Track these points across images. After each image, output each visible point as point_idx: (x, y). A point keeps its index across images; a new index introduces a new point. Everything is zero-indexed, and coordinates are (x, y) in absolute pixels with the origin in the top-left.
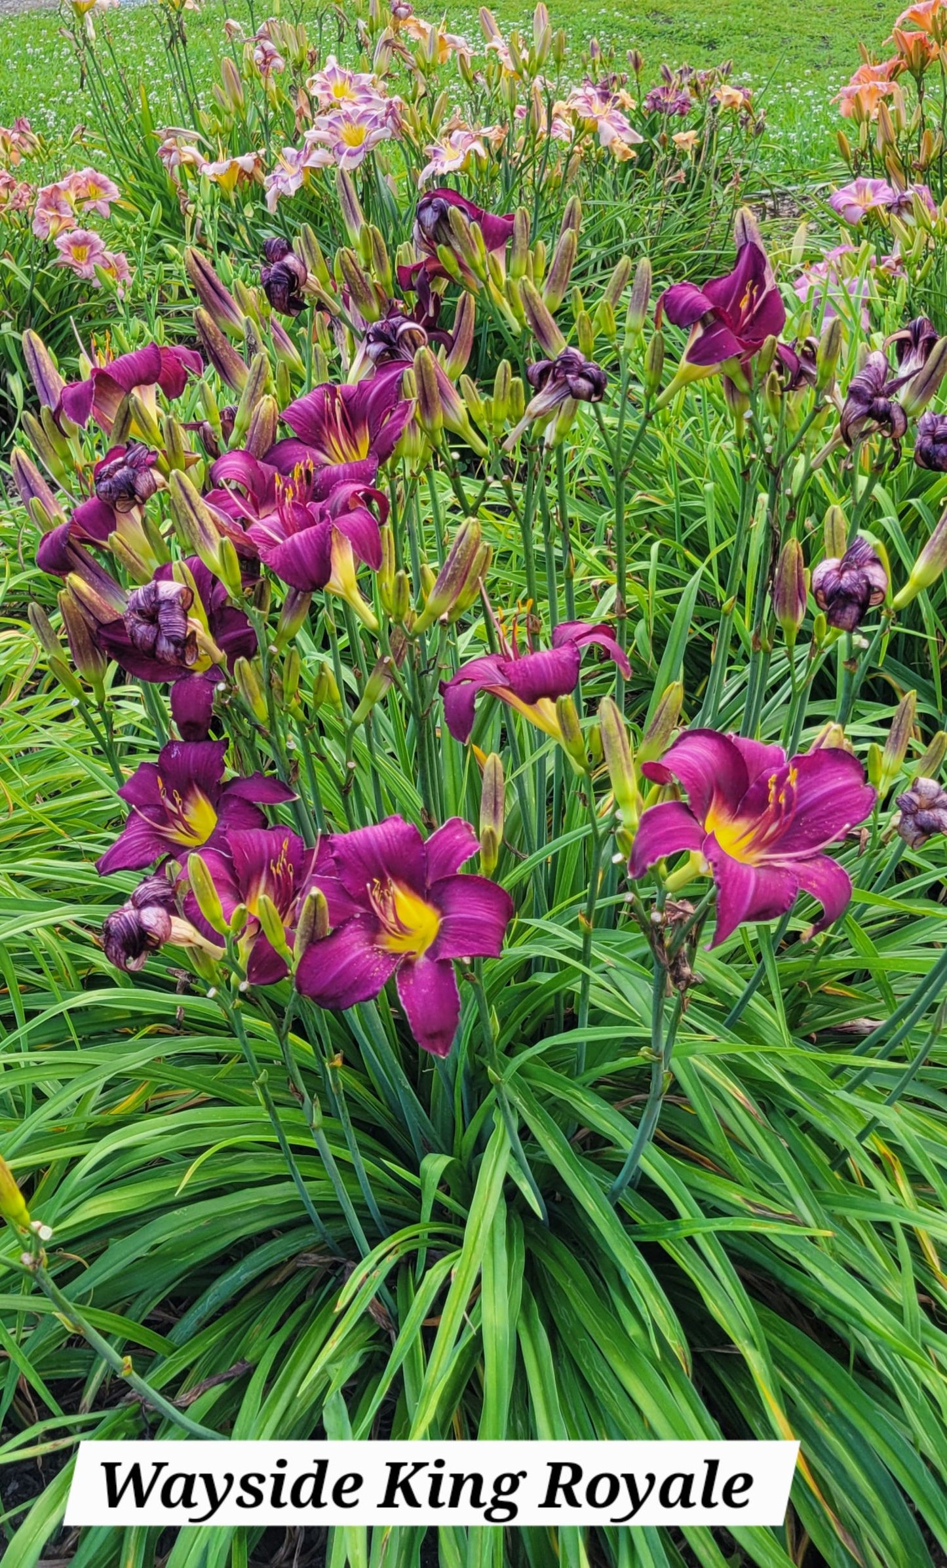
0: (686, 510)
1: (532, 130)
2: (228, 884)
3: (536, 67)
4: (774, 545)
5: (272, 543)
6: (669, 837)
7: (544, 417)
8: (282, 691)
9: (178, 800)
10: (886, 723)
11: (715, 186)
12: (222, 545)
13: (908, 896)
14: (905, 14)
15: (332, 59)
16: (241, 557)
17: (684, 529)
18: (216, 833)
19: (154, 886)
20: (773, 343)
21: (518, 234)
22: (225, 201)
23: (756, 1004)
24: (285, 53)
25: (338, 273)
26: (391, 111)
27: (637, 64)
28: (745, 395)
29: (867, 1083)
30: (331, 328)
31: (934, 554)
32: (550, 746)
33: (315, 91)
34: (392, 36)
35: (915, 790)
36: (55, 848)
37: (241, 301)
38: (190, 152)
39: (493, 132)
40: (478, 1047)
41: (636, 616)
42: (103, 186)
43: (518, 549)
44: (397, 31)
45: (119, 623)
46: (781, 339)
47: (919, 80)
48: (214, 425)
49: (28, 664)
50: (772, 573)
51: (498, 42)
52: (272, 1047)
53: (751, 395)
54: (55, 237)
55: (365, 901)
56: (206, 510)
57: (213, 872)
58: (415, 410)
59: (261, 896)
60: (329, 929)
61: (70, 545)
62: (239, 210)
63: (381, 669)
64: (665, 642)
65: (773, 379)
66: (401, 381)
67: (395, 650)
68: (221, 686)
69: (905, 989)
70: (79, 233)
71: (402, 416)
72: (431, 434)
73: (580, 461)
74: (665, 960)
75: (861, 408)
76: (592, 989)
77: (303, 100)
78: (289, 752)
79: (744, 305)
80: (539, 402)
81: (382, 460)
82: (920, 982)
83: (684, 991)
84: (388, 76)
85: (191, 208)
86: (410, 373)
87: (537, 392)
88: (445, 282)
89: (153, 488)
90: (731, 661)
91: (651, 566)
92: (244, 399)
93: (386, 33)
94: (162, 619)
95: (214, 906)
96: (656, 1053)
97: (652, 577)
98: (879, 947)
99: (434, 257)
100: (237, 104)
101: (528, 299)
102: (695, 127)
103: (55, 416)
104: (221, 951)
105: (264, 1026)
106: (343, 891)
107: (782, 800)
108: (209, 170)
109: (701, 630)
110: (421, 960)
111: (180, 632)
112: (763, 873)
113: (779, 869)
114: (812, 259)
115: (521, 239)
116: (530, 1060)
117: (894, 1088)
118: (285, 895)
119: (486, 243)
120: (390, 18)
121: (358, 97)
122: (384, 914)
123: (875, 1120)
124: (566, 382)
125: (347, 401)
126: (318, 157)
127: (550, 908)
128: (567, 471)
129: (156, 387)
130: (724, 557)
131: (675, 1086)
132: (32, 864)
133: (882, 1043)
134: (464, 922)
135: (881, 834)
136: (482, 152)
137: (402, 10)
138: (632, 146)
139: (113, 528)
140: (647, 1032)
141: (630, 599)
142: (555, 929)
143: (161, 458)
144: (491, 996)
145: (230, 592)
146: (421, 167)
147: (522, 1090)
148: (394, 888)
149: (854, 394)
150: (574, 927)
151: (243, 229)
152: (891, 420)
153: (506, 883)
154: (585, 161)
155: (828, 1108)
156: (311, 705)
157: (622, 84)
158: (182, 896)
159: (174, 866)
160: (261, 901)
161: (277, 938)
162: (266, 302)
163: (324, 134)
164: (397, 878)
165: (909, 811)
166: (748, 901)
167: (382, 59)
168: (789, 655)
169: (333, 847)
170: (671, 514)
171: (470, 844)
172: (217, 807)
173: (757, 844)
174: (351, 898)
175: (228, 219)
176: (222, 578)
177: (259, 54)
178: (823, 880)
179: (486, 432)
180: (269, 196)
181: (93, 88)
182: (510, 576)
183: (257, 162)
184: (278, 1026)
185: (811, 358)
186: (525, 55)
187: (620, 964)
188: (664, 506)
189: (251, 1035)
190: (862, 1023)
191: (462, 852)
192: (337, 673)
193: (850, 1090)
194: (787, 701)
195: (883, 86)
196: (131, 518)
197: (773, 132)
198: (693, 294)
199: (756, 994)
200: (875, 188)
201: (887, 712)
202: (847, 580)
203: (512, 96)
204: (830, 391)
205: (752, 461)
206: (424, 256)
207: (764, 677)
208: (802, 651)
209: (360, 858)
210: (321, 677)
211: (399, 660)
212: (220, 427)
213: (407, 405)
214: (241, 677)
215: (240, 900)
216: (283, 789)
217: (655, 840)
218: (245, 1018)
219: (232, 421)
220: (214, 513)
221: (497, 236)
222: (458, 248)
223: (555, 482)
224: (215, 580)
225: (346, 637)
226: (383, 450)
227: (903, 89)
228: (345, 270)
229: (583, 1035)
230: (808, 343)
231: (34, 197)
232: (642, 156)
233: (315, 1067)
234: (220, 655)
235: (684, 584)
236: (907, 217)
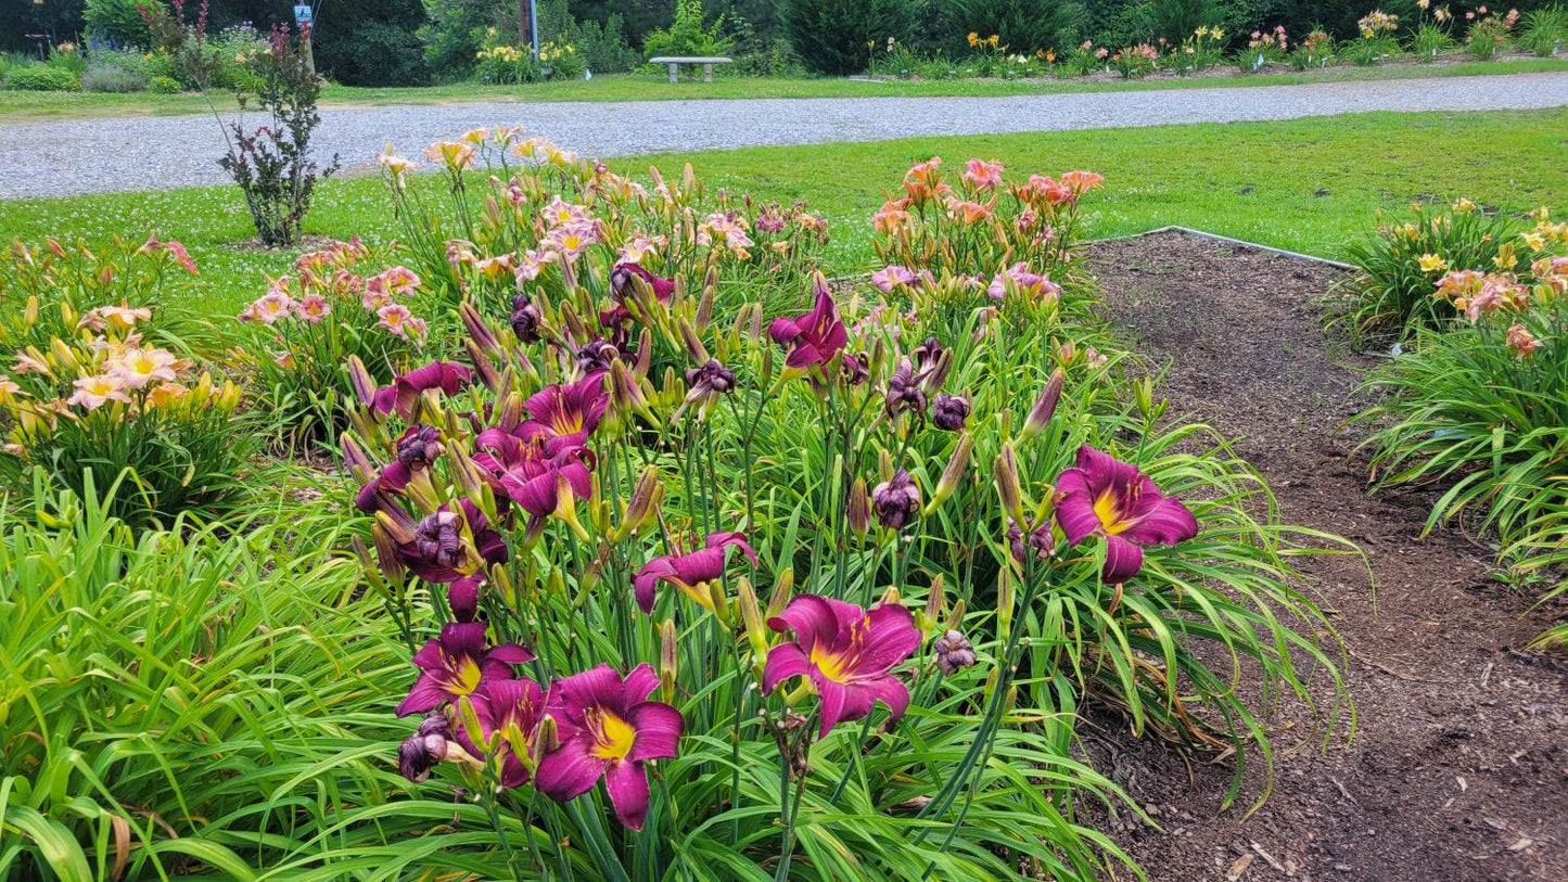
0: (791, 468)
1: (685, 238)
2: (488, 718)
3: (686, 201)
4: (847, 482)
5: (517, 486)
6: (786, 666)
7: (697, 402)
8: (525, 587)
9: (454, 662)
10: (925, 598)
11: (801, 274)
12: (483, 488)
13: (945, 711)
14: (910, 172)
15: (558, 197)
16: (497, 497)
17: (790, 480)
18: (480, 684)
19: (432, 721)
20: (841, 353)
21: (677, 290)
22: (489, 284)
23: (850, 787)
24: (528, 194)
25: (561, 317)
26: (596, 228)
27: (748, 203)
28: (825, 386)
29: (926, 840)
30: (557, 356)
31: (948, 479)
32: (707, 614)
33: (547, 216)
34: (595, 183)
35: (946, 638)
36: (372, 706)
37: (498, 337)
38: (467, 254)
39: (660, 240)
40: (664, 829)
41: (761, 535)
42: (409, 277)
43: (684, 497)
44: (599, 181)
45: (413, 543)
46: (846, 351)
47: (921, 210)
48: (478, 414)
49: (352, 582)
50: (847, 501)
51: (662, 187)
52: (521, 837)
53: (828, 388)
54: (377, 309)
55: (582, 723)
56: (472, 465)
57: (477, 710)
58: (612, 399)
59: (511, 724)
60: (558, 743)
61: (378, 493)
62: (499, 289)
63: (592, 570)
64: (779, 552)
65: (842, 378)
66: (603, 382)
67: (602, 556)
68: (483, 583)
69: (946, 776)
70: (394, 306)
71: (604, 402)
72: (623, 415)
73: (721, 438)
74: (788, 755)
75: (898, 394)
76: (741, 783)
77: (539, 223)
78: (531, 627)
79: (821, 330)
80: (694, 393)
81: (591, 432)
82: (955, 769)
83: (801, 778)
84: (593, 208)
85: (467, 289)
86: (608, 376)
87: (691, 387)
88: (631, 322)
89: (438, 453)
90: (823, 563)
91: (770, 503)
92: (499, 395)
93: (593, 181)
94: (442, 537)
95: (478, 733)
96: (785, 822)
97: (771, 510)
98: (930, 745)
99: (623, 305)
100: (496, 224)
101: (684, 329)
102: (787, 239)
103: (371, 410)
104: (481, 765)
105: (517, 822)
106: (568, 717)
107: (861, 639)
108: (479, 265)
109: (804, 544)
110: (622, 762)
111: (452, 545)
112: (851, 689)
113: (861, 686)
114: (863, 314)
115: (679, 294)
116: (699, 835)
117: (943, 842)
118: (527, 725)
119: (657, 295)
120: (594, 174)
121: (575, 219)
122: (596, 730)
123: (933, 864)
124: (710, 381)
125: (566, 395)
126: (549, 256)
127: (711, 727)
128: (713, 444)
129: (440, 389)
130: (815, 492)
131: (799, 848)
132: (353, 716)
133: (934, 812)
134: (652, 734)
135: (926, 669)
136: (654, 251)
137: (601, 169)
138: (747, 250)
139: (409, 480)
140: (778, 808)
141: (756, 524)
142: (713, 741)
143: (443, 435)
144: (673, 791)
145: (489, 520)
146: (615, 262)
147: (696, 856)
148: (602, 713)
149: (893, 385)
150: (727, 740)
151: (501, 302)
152: (917, 401)
153: (683, 711)
154: (719, 259)
155: (903, 858)
156: (545, 598)
157: (740, 214)
158: (456, 727)
159: (450, 708)
160: (511, 729)
161: (521, 753)
162: (515, 336)
163: (553, 242)
164: (604, 705)
165: (943, 652)
166: (841, 707)
167: (589, 196)
168: (861, 556)
169: (560, 687)
170: (782, 471)
171: (654, 681)
172: (481, 668)
173: (845, 669)
174: (573, 722)
175: (491, 297)
176: (483, 510)
177: (510, 194)
178: (890, 692)
179: (660, 413)
180: (518, 280)
181: (403, 219)
182: (679, 512)
183: (511, 260)
184: (523, 821)
185: (865, 365)
186: (679, 194)
187: (759, 763)
188: (776, 465)
189: (507, 830)
190: (922, 800)
191: (649, 685)
192: (565, 578)
193: (916, 844)
194: (861, 588)
195: (900, 214)
196: (422, 474)
197: (834, 243)
198: (789, 324)
199: (850, 781)
200: (898, 273)
201: (925, 592)
202: (895, 496)
203: (672, 218)
204: (878, 384)
205: (831, 431)
206: (617, 304)
207: (845, 573)
208: (869, 554)
209: (579, 694)
210: (551, 576)
211: (604, 562)
212: (482, 414)
213: (607, 395)
214: (497, 576)
215: (494, 727)
216: (528, 651)
217: (778, 669)
218: (501, 817)
219: (491, 411)
220: (479, 468)
221: (664, 292)
222: (638, 299)
223: (706, 452)
224: (479, 513)
225: (570, 554)
226: (592, 426)
227: (912, 216)
228: (566, 315)
229: (735, 814)
230: (863, 356)
231: (363, 286)
232: (755, 258)
233: (551, 850)
234: (483, 562)
235: (789, 513)
236: (919, 289)
